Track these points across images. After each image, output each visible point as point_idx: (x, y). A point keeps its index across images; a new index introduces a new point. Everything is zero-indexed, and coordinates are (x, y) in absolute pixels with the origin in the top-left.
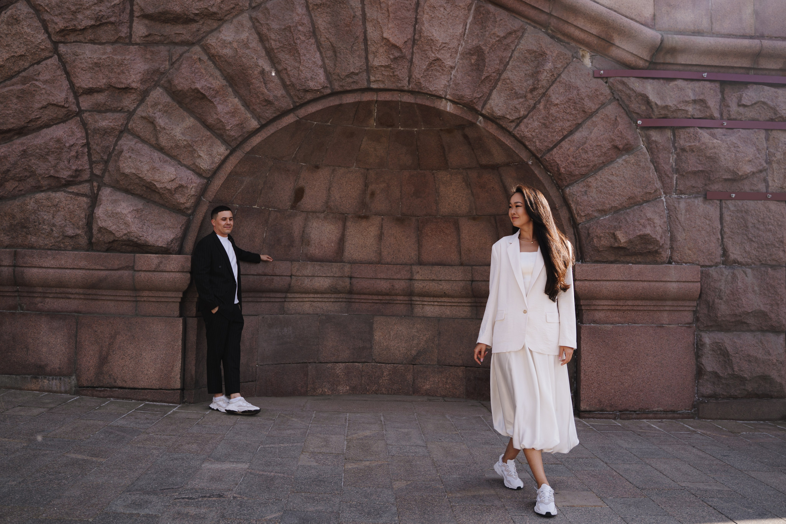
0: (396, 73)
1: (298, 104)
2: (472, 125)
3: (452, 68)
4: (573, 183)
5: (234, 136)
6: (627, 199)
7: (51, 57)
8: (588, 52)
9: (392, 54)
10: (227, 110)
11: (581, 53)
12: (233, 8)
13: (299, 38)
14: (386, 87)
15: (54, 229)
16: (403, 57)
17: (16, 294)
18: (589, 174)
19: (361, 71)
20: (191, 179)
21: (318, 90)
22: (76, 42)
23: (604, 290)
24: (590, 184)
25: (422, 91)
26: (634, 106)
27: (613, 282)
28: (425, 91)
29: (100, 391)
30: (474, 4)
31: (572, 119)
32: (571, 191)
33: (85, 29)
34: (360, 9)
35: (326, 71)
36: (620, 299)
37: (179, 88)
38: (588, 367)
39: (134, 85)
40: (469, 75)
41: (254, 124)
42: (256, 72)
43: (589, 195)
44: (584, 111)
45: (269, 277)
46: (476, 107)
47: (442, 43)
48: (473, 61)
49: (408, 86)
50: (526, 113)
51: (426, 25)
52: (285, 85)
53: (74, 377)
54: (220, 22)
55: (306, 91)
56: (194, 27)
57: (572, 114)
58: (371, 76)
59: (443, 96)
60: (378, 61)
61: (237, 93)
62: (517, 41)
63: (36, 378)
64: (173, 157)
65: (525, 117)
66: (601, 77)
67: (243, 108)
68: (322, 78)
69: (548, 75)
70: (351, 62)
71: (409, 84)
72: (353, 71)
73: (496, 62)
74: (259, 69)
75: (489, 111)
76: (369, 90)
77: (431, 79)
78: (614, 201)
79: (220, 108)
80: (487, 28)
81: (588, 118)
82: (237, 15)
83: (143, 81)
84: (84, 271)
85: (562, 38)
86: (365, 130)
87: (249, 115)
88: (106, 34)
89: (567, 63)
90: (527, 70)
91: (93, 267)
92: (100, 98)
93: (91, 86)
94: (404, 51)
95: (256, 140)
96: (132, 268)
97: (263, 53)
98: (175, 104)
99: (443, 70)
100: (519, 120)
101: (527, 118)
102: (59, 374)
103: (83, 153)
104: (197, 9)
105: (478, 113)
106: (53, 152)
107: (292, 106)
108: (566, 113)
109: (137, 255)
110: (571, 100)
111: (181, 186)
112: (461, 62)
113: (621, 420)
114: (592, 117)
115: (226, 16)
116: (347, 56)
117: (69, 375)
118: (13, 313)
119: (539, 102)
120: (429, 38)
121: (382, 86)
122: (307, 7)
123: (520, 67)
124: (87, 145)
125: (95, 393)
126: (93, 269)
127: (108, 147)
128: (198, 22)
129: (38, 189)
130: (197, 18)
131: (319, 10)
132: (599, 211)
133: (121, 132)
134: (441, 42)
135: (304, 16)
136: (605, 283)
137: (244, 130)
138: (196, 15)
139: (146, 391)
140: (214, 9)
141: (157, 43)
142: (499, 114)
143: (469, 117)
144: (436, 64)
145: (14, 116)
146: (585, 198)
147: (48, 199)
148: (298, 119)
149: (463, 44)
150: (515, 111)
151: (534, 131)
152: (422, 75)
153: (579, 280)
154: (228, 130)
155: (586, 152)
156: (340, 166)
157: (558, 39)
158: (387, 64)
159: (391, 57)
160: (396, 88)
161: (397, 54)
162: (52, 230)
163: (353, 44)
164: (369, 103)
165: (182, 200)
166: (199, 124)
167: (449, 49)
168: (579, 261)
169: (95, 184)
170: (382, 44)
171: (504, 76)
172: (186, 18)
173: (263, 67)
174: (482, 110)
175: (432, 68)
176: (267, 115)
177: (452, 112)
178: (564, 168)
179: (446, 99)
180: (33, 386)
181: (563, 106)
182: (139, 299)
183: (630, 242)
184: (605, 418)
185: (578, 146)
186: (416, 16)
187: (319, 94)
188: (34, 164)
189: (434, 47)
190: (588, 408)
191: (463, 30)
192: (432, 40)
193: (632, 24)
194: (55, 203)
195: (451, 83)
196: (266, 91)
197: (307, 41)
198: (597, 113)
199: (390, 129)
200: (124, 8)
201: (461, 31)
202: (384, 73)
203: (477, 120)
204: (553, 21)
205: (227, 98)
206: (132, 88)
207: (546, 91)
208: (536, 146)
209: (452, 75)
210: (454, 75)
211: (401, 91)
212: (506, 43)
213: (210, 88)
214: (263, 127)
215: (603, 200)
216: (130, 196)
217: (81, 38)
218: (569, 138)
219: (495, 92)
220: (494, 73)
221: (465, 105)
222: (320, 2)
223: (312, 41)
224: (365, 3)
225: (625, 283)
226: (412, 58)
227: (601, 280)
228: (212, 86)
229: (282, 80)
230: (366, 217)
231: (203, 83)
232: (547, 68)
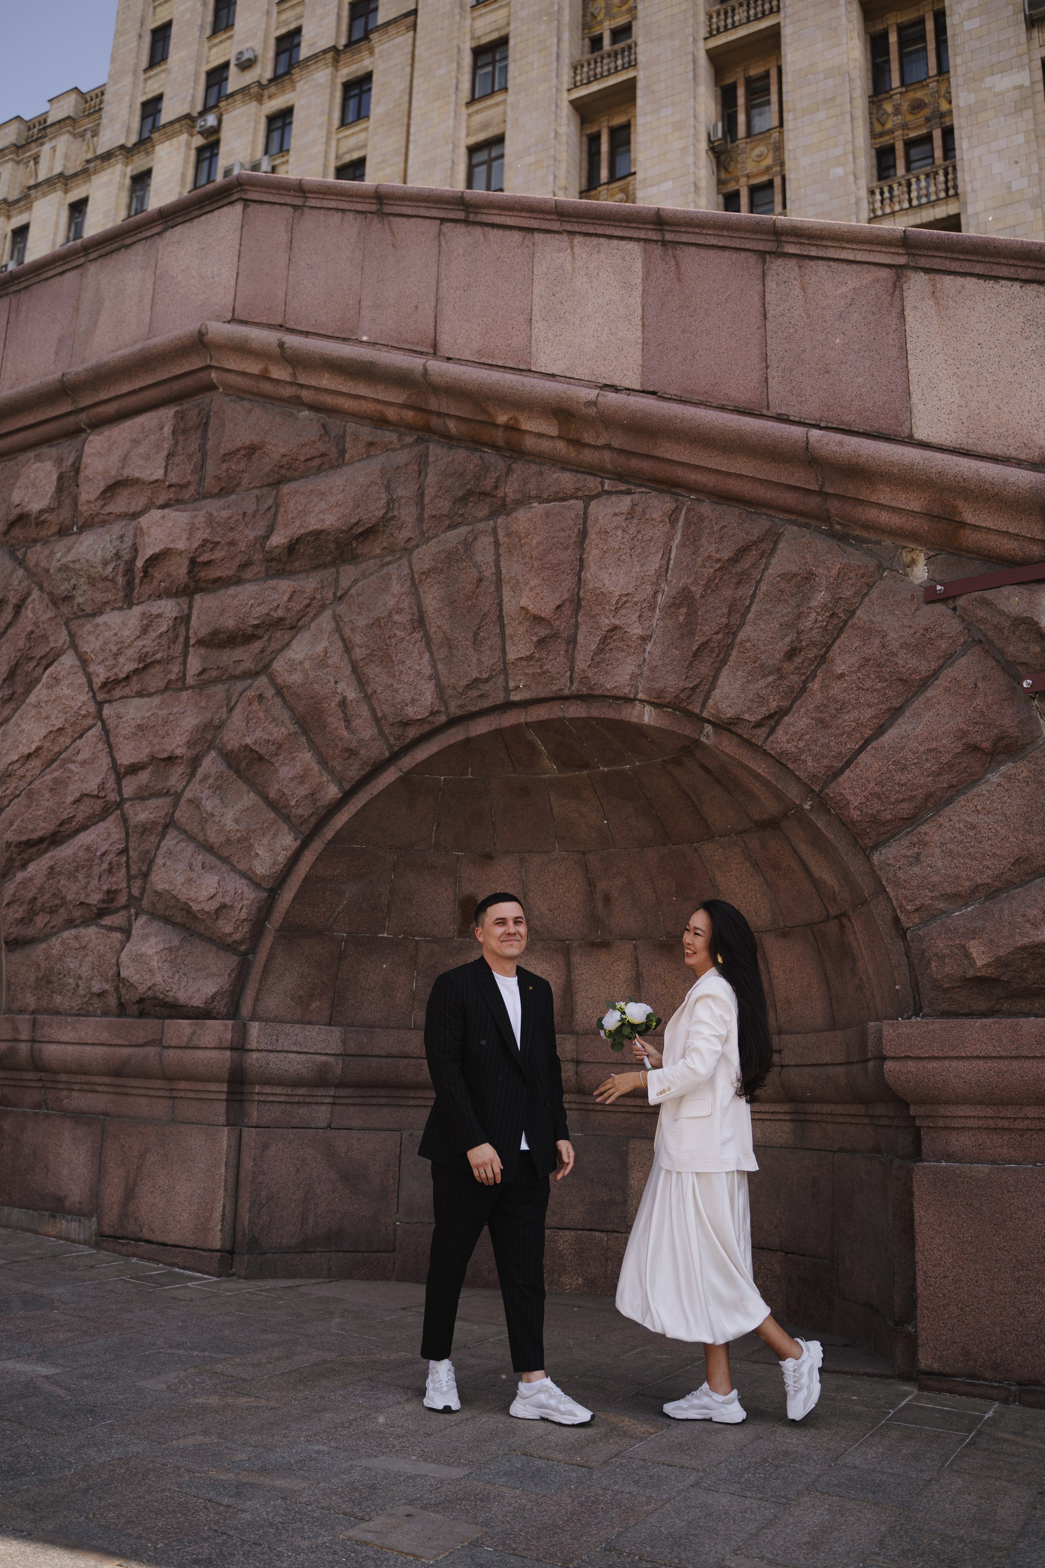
0: (545, 668)
1: (396, 749)
2: (697, 744)
3: (645, 639)
4: (888, 840)
5: (301, 816)
6: (1013, 865)
7: (94, 725)
8: (921, 551)
9: (536, 633)
10: (293, 773)
11: (904, 557)
12: (309, 605)
13: (395, 635)
14: (535, 696)
15: (80, 983)
16: (555, 636)
17: (40, 1085)
18: (922, 817)
19: (493, 673)
20: (243, 893)
21: (422, 721)
22: (122, 697)
23: (954, 1081)
24: (928, 838)
25: (594, 693)
26: (1013, 649)
27: (974, 1062)
28: (600, 692)
29: (123, 1244)
30: (685, 508)
31: (876, 701)
32: (883, 858)
33: (128, 678)
34: (492, 564)
35: (437, 684)
36: (1004, 1104)
37: (229, 747)
38: (934, 1266)
39: (178, 752)
40: (675, 648)
41: (333, 792)
42: (333, 704)
43: (924, 864)
44: (901, 680)
46: (690, 708)
47: (621, 596)
48: (681, 618)
49: (569, 689)
50: (785, 704)
51: (595, 568)
52: (377, 720)
53: (94, 1219)
54: (293, 632)
55: (406, 724)
56: (257, 646)
57: (875, 690)
58: (510, 681)
59: (632, 696)
60: (517, 650)
61: (312, 745)
63: (54, 1216)
64: (225, 860)
65: (783, 712)
66: (942, 599)
67: (317, 768)
68: (429, 698)
69: (820, 618)
70: (474, 661)
71: (572, 683)
72: (478, 676)
73: (719, 612)
74: (338, 698)
75: (715, 711)
76: (507, 706)
77: (609, 667)
78: (982, 872)
79: (284, 771)
80: (701, 549)
81: (917, 692)
82: (316, 616)
83: (190, 744)
84: (105, 1049)
85: (864, 534)
86: (545, 780)
87: (325, 778)
88: (155, 679)
89: (868, 585)
90: (783, 616)
91: (115, 1042)
92: (143, 777)
93: (132, 761)
94: (558, 623)
95: (342, 819)
96: (157, 1042)
97: (347, 671)
98: (232, 773)
99: (628, 646)
100: (774, 719)
101: (790, 714)
102: (79, 1214)
103: (119, 864)
104: (257, 618)
105: (699, 719)
106: (83, 867)
107: (387, 754)
108: (863, 689)
109: (167, 1021)
110: (870, 660)
111: (224, 906)
112: (661, 624)
113: (1021, 1408)
114: (926, 690)
115: (299, 620)
116: (468, 652)
117: (89, 1216)
118: (36, 1114)
119: (813, 675)
120: (599, 591)
121: (527, 695)
122: (412, 579)
123: (770, 613)
124: (125, 851)
125: (118, 1247)
126: (116, 1045)
127: (147, 852)
128: (261, 637)
129: (70, 923)
130: (259, 632)
131: (429, 580)
132: (947, 897)
133: (166, 827)
134: (617, 593)
135: (404, 597)
136: (954, 1064)
137: (319, 804)
138: (256, 627)
139: (177, 1250)
140: (280, 613)
141: (214, 681)
142: (731, 713)
143: (686, 729)
144: (615, 637)
145: (45, 818)
146: (917, 870)
147: (76, 938)
148: (402, 774)
149: (666, 588)
150: (759, 702)
151: (801, 739)
152: (590, 663)
153: (893, 1058)
154: (294, 807)
155: (904, 768)
156: (530, 852)
157: (855, 538)
158: (528, 654)
159: (535, 639)
160: (551, 695)
161: (543, 632)
162: (78, 986)
163: (479, 628)
164: (516, 729)
165: (228, 929)
166: (261, 803)
167: (636, 603)
168: (917, 1015)
169: (133, 911)
170: (521, 619)
171: (742, 635)
172: (243, 635)
173: (345, 694)
174: (701, 711)
175: (611, 646)
176: (351, 774)
177: (653, 723)
178: (856, 808)
179: (641, 701)
180: (49, 1229)
181: (854, 677)
182: (175, 1094)
183: (999, 963)
184: (981, 1397)
185: (890, 757)
186: (581, 556)
187: (427, 728)
188: (64, 886)
189: (607, 607)
190: (936, 1366)
191: (664, 562)
192: (602, 593)
194: (83, 944)
195: (645, 669)
196: (345, 733)
197: (408, 638)
198: (937, 679)
199: (585, 772)
200: (177, 637)
201: (658, 565)
202: (527, 671)
203: (701, 732)
204: (834, 506)
205: (297, 754)
206: (177, 757)
207: (827, 652)
208: (805, 770)
209: (647, 653)
210: (649, 652)
211: (561, 698)
212: (739, 570)
213: (269, 741)
214: (347, 796)
215: (957, 871)
216: (170, 927)
217: (127, 691)
218: (874, 744)
219: (725, 671)
220: (717, 633)
221: (675, 707)
222: (430, 566)
223: (417, 635)
224: (501, 552)
225: (1003, 1065)
226: (575, 635)
227: (945, 1058)
228: (272, 738)
229: (373, 710)
230: (605, 945)
231: (258, 734)
232: (815, 603)
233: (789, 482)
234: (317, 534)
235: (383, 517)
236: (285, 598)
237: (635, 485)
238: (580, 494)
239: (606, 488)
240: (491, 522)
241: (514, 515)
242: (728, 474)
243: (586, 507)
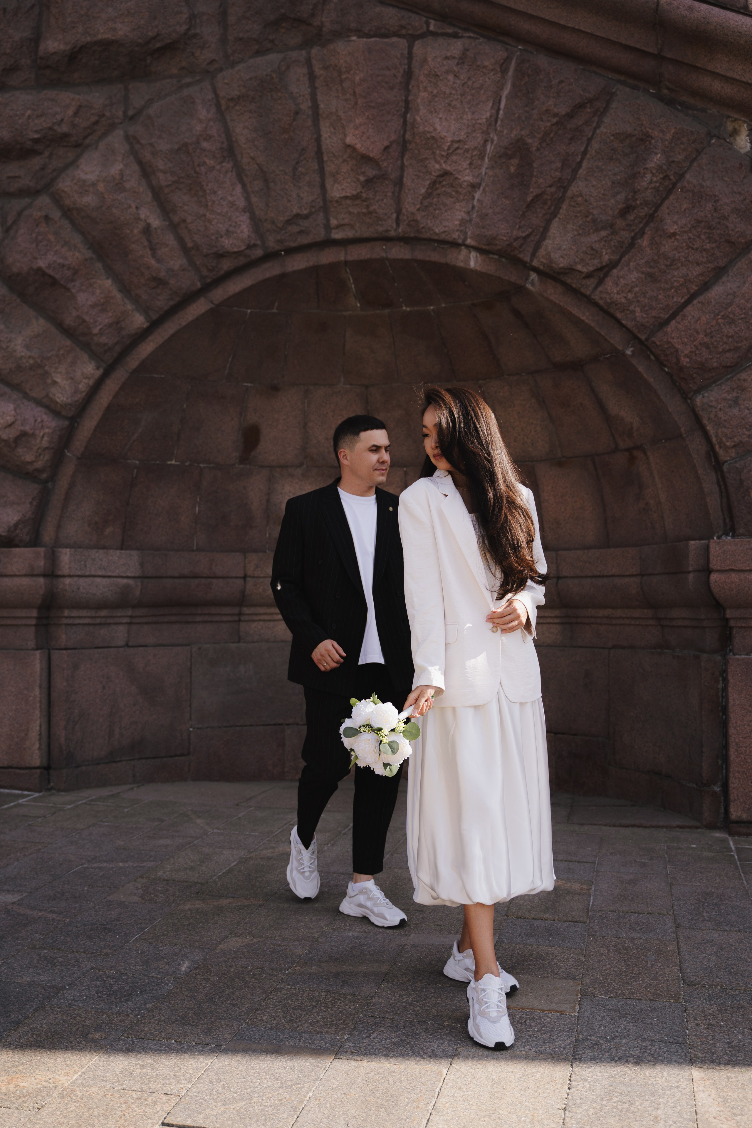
0: (372, 208)
1: (208, 280)
2: (520, 289)
3: (474, 187)
4: (710, 385)
5: (105, 344)
8: (745, 122)
9: (363, 173)
10: (93, 300)
11: (730, 126)
12: (96, 123)
13: (204, 163)
14: (358, 235)
16: (383, 177)
18: (742, 366)
19: (313, 210)
20: (42, 421)
21: (239, 254)
24: (746, 384)
25: (422, 236)
28: (427, 235)
30: (515, 58)
31: (705, 260)
32: (705, 400)
34: (307, 97)
35: (253, 218)
37: (15, 270)
38: (745, 738)
40: (506, 197)
41: (139, 321)
42: (136, 231)
43: (742, 407)
44: (729, 242)
45: (204, 580)
46: (521, 256)
47: (453, 142)
48: (512, 169)
49: (395, 230)
50: (615, 257)
51: (423, 111)
52: (186, 250)
54: (79, 150)
55: (220, 256)
56: (36, 163)
57: (705, 250)
58: (331, 218)
59: (460, 241)
60: (340, 188)
61: (110, 271)
62: (596, 119)
64: (16, 387)
65: (613, 265)
67: (119, 296)
68: (246, 231)
69: (655, 179)
70: (294, 196)
71: (398, 225)
72: (299, 211)
73: (553, 166)
74: (141, 225)
75: (544, 261)
76: (329, 243)
77: (437, 212)
79: (82, 298)
80: (537, 102)
81: (739, 254)
82: (105, 135)
86: (345, 317)
87: (129, 307)
89: (697, 150)
90: (615, 174)
94: (385, 164)
95: (147, 348)
97: (148, 197)
98: (14, 297)
99: (457, 192)
100: (603, 273)
101: (619, 267)
104: (37, 132)
105: (528, 268)
107: (199, 285)
108: (693, 249)
110: (701, 222)
111: (24, 434)
112: (491, 173)
115: (85, 137)
116: (287, 187)
119: (642, 233)
120: (429, 135)
121: (350, 234)
122: (218, 105)
123: (602, 171)
128: (41, 153)
130: (39, 147)
131: (237, 108)
134: (449, 139)
135: (211, 123)
137: (124, 333)
138: (36, 141)
140: (64, 128)
142: (562, 263)
143: (512, 276)
144: (444, 183)
146: (735, 411)
148: (212, 306)
149: (495, 138)
150: (592, 255)
151: (630, 291)
152: (418, 206)
153: (718, 571)
154: (96, 335)
155: (732, 322)
157: (681, 103)
158: (354, 193)
159: (362, 178)
160: (376, 235)
161: (371, 173)
163: (297, 163)
164: (334, 267)
165: (29, 457)
166: (53, 329)
167: (467, 151)
168: (727, 535)
170: (345, 157)
171: (573, 190)
172: (21, 149)
173: (148, 221)
174: (532, 260)
175: (438, 191)
176: (159, 304)
177: (478, 269)
178: (686, 356)
179: (468, 247)
181: (685, 237)
185: (717, 311)
186: (407, 96)
187: (242, 261)
189: (438, 152)
191: (494, 112)
192: (433, 138)
195: (474, 216)
196: (153, 262)
197: (218, 167)
199: (387, 311)
201: (488, 114)
202: (352, 210)
203: (527, 279)
204: (668, 70)
205: (94, 280)
207: (656, 211)
209: (476, 200)
210: (478, 200)
211: (385, 239)
212: (573, 126)
213: (63, 266)
214: (154, 325)
218: (701, 298)
219: (555, 223)
220: (550, 186)
221: (502, 254)
222: (238, 93)
223: (228, 165)
224: (317, 85)
226: (401, 177)
228: (66, 263)
229: (181, 240)
231: (51, 257)
232: (652, 165)
233: (628, 43)
234: (106, 44)
235: (185, 34)
236: (70, 112)
237: (460, 28)
238: (404, 32)
239: (432, 28)
240: (304, 52)
241: (331, 47)
242: (564, 27)
243: (410, 47)
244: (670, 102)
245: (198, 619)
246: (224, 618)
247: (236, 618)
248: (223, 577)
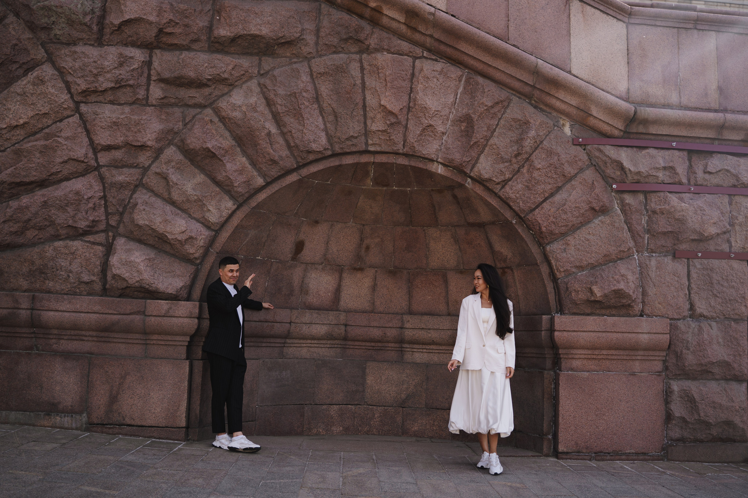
0: (392, 138)
1: (301, 164)
2: (461, 186)
3: (444, 133)
4: (553, 241)
5: (241, 192)
6: (603, 257)
7: (73, 115)
8: (568, 121)
9: (389, 120)
10: (235, 168)
11: (562, 122)
12: (243, 75)
13: (304, 104)
14: (383, 150)
15: (71, 275)
16: (399, 123)
17: (33, 336)
18: (568, 233)
19: (360, 134)
20: (201, 231)
21: (320, 152)
22: (97, 102)
23: (581, 340)
24: (569, 242)
25: (415, 154)
26: (609, 171)
27: (589, 333)
28: (419, 154)
29: (110, 428)
30: (465, 76)
31: (553, 182)
32: (551, 248)
33: (105, 91)
34: (360, 78)
35: (327, 134)
36: (596, 349)
37: (191, 147)
38: (566, 411)
39: (149, 143)
40: (459, 141)
41: (260, 181)
42: (263, 134)
43: (568, 253)
44: (564, 175)
45: (270, 323)
46: (465, 170)
47: (435, 111)
48: (463, 128)
49: (402, 150)
50: (511, 176)
51: (421, 94)
52: (289, 147)
53: (85, 415)
54: (231, 87)
55: (309, 152)
56: (206, 91)
57: (553, 178)
58: (369, 140)
59: (435, 159)
60: (376, 126)
61: (245, 153)
62: (503, 110)
63: (48, 415)
64: (184, 211)
65: (510, 180)
66: (580, 145)
67: (250, 167)
68: (324, 140)
69: (531, 142)
70: (351, 126)
71: (404, 147)
72: (353, 134)
73: (484, 129)
74: (266, 131)
75: (477, 174)
76: (367, 152)
77: (424, 143)
78: (591, 259)
79: (229, 166)
80: (476, 98)
81: (567, 181)
82: (246, 81)
83: (158, 140)
84: (98, 315)
85: (544, 108)
86: (362, 189)
87: (255, 173)
88: (124, 95)
89: (549, 131)
90: (512, 137)
91: (106, 312)
92: (118, 154)
93: (109, 143)
94: (400, 117)
95: (262, 196)
96: (143, 313)
97: (270, 117)
98: (187, 161)
99: (435, 135)
100: (505, 183)
101: (512, 181)
102: (71, 412)
103: (100, 205)
104: (210, 75)
105: (466, 175)
106: (72, 204)
107: (295, 166)
108: (547, 176)
109: (148, 301)
110: (552, 164)
111: (191, 238)
112: (452, 128)
113: (596, 462)
114: (571, 181)
115: (236, 81)
116: (347, 121)
117: (80, 413)
118: (29, 354)
119: (523, 166)
120: (423, 106)
121: (378, 149)
122: (312, 75)
123: (505, 134)
124: (104, 197)
125: (105, 430)
126: (106, 314)
127: (123, 200)
128: (210, 86)
129: (57, 237)
130: (209, 83)
131: (322, 78)
132: (577, 267)
133: (136, 186)
134: (434, 109)
135: (308, 84)
136: (582, 334)
137: (251, 187)
138: (209, 80)
139: (153, 429)
140: (226, 76)
141: (172, 105)
142: (486, 176)
143: (459, 179)
144: (429, 130)
145: (36, 169)
146: (565, 255)
147: (66, 247)
148: (301, 177)
149: (454, 112)
150: (501, 174)
151: (518, 193)
152: (416, 140)
153: (558, 331)
154: (236, 187)
155: (566, 213)
156: (338, 222)
157: (540, 109)
158: (384, 129)
159: (388, 122)
160: (392, 151)
161: (393, 120)
162: (69, 276)
163: (353, 110)
164: (367, 164)
165: (192, 251)
166: (209, 181)
167: (441, 116)
168: (558, 313)
169: (110, 234)
170: (380, 110)
171: (491, 142)
172: (200, 83)
173: (270, 129)
174: (470, 173)
175: (425, 134)
176: (272, 173)
177: (442, 174)
178: (545, 227)
179: (438, 162)
180: (46, 423)
181: (544, 170)
182: (148, 342)
183: (605, 296)
184: (581, 459)
185: (558, 207)
186: (411, 85)
187: (320, 156)
188: (54, 214)
189: (427, 114)
190: (565, 450)
191: (454, 99)
192: (425, 108)
193: (608, 97)
194: (72, 251)
195: (443, 148)
196: (272, 151)
197: (310, 106)
198: (576, 177)
199: (385, 188)
200: (142, 73)
201: (452, 100)
202: (381, 137)
203: (466, 181)
204: (537, 93)
205: (236, 157)
206: (148, 146)
207: (529, 157)
208: (519, 207)
209: (444, 140)
210: (445, 140)
211: (397, 153)
212: (493, 112)
213: (220, 148)
214: (268, 184)
215: (581, 257)
216: (143, 246)
217: (101, 98)
218: (550, 200)
219: (482, 156)
220: (481, 139)
221: (454, 168)
222: (324, 71)
223: (316, 106)
224: (365, 72)
225: (600, 334)
226: (407, 124)
227: (578, 331)
228: (222, 146)
229: (287, 141)
230: (361, 269)
231: (214, 143)
232: (531, 135)
233: (520, 78)
234: (254, 36)
235: (299, 38)
236: (230, 68)
237: (437, 57)
238: (411, 54)
239: (425, 55)
240: (358, 56)
241: (373, 55)
242: (490, 66)
243: (414, 63)
244: (536, 107)
245: (264, 345)
246: (277, 345)
247: (283, 345)
248: (280, 322)
